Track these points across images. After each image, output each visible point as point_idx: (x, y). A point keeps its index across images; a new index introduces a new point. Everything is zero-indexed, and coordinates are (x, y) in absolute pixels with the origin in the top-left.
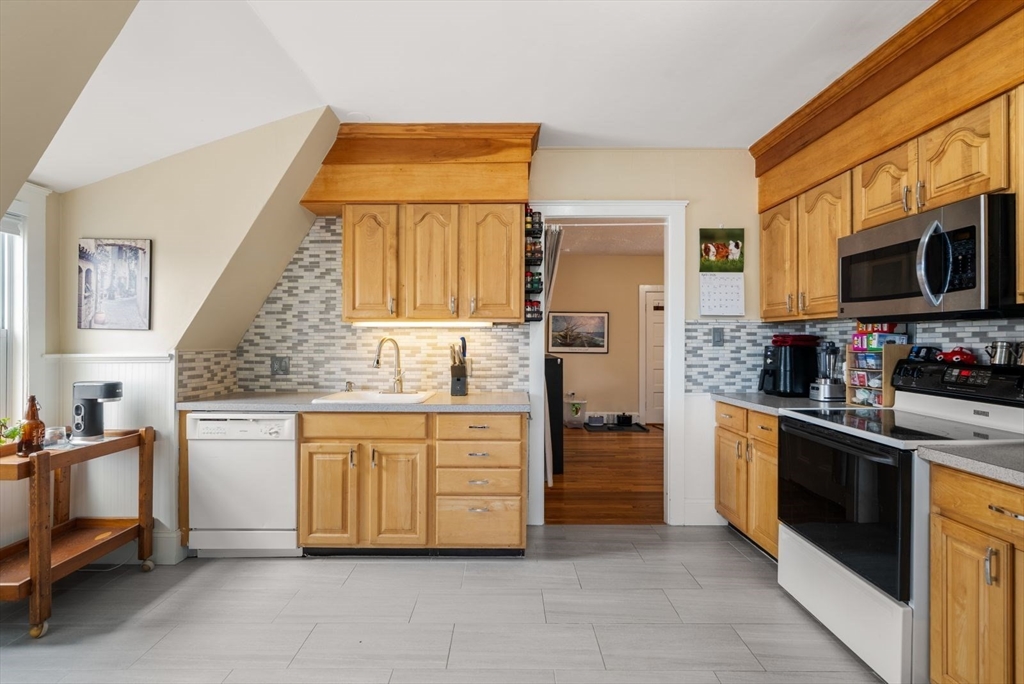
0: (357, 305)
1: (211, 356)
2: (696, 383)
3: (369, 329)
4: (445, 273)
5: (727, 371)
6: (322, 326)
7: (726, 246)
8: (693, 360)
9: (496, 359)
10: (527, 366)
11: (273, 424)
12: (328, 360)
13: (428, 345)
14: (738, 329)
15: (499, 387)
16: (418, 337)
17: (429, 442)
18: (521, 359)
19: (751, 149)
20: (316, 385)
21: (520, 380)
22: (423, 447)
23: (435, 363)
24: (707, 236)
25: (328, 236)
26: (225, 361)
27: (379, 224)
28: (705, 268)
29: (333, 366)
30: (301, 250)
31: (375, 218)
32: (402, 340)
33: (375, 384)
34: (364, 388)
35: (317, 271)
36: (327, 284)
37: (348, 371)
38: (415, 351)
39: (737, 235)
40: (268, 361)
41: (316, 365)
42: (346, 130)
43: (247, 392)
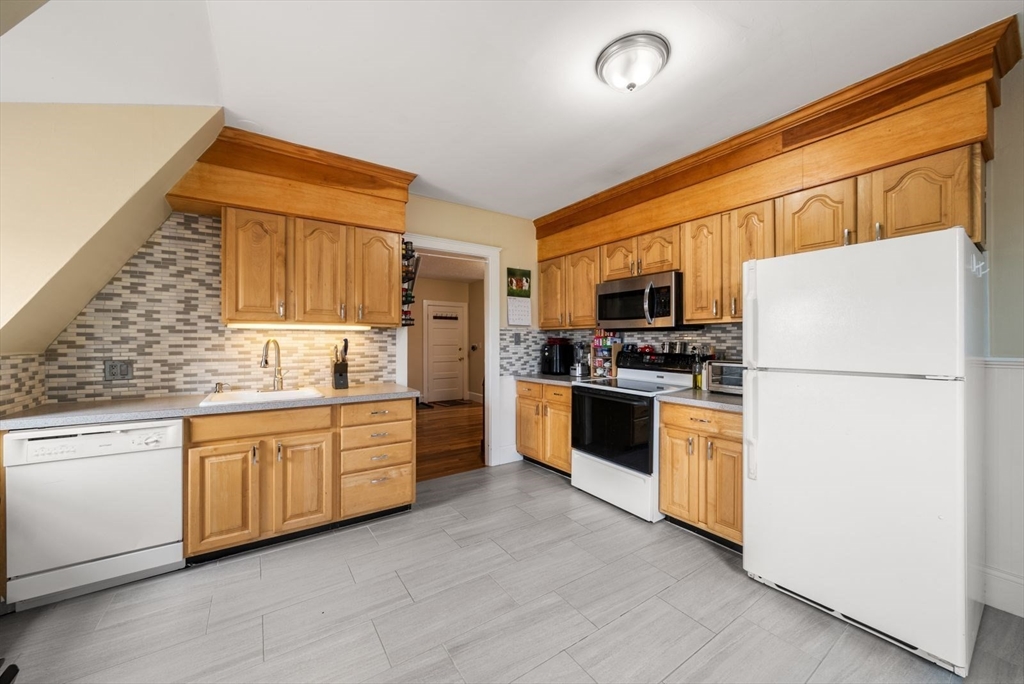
0: (240, 306)
1: (18, 361)
2: (506, 369)
3: (240, 331)
4: (334, 283)
5: (522, 361)
6: (180, 326)
7: (521, 281)
8: (504, 355)
9: (367, 356)
10: (394, 361)
11: (150, 433)
12: (187, 362)
13: (305, 345)
14: (527, 335)
15: (371, 380)
16: (294, 339)
17: (333, 430)
18: (389, 356)
19: (535, 222)
20: (172, 389)
21: (389, 373)
22: (329, 435)
23: (313, 361)
24: (511, 273)
25: (188, 234)
26: (33, 367)
27: (266, 231)
28: (511, 293)
29: (193, 368)
30: (149, 244)
31: (261, 225)
32: (283, 342)
33: (247, 384)
34: (234, 388)
35: (173, 269)
36: (187, 283)
37: (215, 373)
38: (292, 351)
39: (527, 274)
40: (100, 366)
41: (173, 368)
42: (230, 134)
43: (64, 403)
